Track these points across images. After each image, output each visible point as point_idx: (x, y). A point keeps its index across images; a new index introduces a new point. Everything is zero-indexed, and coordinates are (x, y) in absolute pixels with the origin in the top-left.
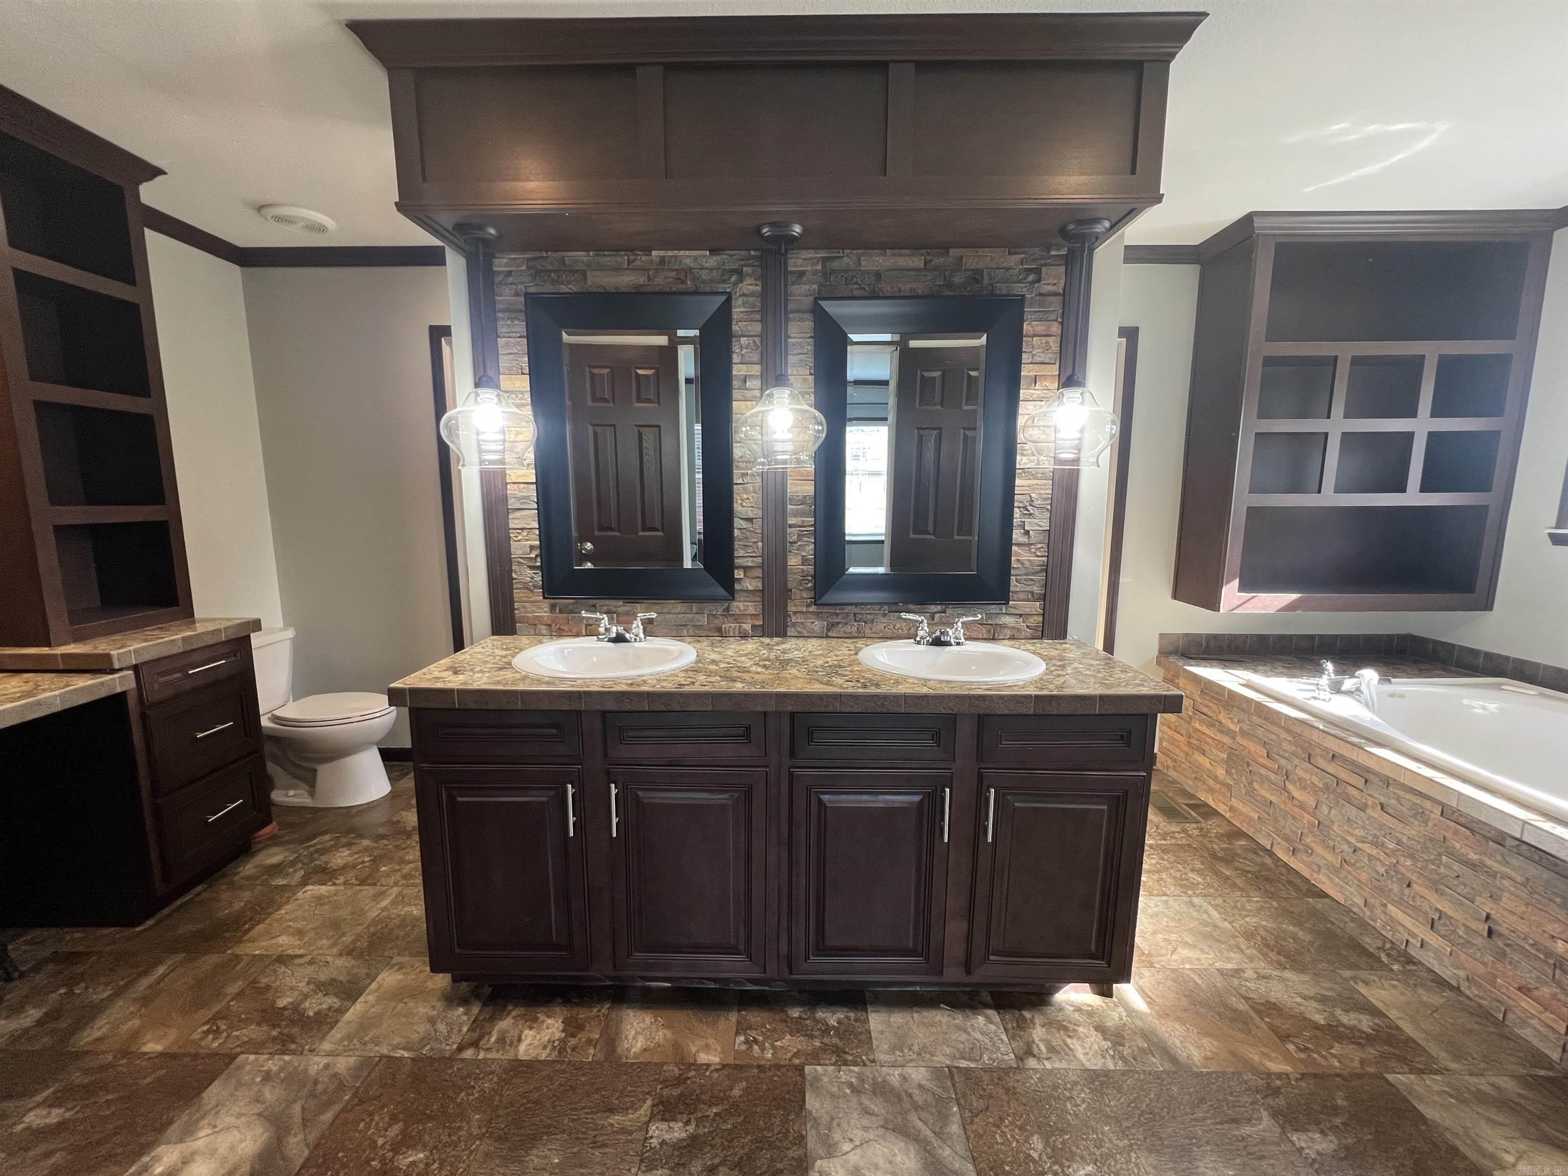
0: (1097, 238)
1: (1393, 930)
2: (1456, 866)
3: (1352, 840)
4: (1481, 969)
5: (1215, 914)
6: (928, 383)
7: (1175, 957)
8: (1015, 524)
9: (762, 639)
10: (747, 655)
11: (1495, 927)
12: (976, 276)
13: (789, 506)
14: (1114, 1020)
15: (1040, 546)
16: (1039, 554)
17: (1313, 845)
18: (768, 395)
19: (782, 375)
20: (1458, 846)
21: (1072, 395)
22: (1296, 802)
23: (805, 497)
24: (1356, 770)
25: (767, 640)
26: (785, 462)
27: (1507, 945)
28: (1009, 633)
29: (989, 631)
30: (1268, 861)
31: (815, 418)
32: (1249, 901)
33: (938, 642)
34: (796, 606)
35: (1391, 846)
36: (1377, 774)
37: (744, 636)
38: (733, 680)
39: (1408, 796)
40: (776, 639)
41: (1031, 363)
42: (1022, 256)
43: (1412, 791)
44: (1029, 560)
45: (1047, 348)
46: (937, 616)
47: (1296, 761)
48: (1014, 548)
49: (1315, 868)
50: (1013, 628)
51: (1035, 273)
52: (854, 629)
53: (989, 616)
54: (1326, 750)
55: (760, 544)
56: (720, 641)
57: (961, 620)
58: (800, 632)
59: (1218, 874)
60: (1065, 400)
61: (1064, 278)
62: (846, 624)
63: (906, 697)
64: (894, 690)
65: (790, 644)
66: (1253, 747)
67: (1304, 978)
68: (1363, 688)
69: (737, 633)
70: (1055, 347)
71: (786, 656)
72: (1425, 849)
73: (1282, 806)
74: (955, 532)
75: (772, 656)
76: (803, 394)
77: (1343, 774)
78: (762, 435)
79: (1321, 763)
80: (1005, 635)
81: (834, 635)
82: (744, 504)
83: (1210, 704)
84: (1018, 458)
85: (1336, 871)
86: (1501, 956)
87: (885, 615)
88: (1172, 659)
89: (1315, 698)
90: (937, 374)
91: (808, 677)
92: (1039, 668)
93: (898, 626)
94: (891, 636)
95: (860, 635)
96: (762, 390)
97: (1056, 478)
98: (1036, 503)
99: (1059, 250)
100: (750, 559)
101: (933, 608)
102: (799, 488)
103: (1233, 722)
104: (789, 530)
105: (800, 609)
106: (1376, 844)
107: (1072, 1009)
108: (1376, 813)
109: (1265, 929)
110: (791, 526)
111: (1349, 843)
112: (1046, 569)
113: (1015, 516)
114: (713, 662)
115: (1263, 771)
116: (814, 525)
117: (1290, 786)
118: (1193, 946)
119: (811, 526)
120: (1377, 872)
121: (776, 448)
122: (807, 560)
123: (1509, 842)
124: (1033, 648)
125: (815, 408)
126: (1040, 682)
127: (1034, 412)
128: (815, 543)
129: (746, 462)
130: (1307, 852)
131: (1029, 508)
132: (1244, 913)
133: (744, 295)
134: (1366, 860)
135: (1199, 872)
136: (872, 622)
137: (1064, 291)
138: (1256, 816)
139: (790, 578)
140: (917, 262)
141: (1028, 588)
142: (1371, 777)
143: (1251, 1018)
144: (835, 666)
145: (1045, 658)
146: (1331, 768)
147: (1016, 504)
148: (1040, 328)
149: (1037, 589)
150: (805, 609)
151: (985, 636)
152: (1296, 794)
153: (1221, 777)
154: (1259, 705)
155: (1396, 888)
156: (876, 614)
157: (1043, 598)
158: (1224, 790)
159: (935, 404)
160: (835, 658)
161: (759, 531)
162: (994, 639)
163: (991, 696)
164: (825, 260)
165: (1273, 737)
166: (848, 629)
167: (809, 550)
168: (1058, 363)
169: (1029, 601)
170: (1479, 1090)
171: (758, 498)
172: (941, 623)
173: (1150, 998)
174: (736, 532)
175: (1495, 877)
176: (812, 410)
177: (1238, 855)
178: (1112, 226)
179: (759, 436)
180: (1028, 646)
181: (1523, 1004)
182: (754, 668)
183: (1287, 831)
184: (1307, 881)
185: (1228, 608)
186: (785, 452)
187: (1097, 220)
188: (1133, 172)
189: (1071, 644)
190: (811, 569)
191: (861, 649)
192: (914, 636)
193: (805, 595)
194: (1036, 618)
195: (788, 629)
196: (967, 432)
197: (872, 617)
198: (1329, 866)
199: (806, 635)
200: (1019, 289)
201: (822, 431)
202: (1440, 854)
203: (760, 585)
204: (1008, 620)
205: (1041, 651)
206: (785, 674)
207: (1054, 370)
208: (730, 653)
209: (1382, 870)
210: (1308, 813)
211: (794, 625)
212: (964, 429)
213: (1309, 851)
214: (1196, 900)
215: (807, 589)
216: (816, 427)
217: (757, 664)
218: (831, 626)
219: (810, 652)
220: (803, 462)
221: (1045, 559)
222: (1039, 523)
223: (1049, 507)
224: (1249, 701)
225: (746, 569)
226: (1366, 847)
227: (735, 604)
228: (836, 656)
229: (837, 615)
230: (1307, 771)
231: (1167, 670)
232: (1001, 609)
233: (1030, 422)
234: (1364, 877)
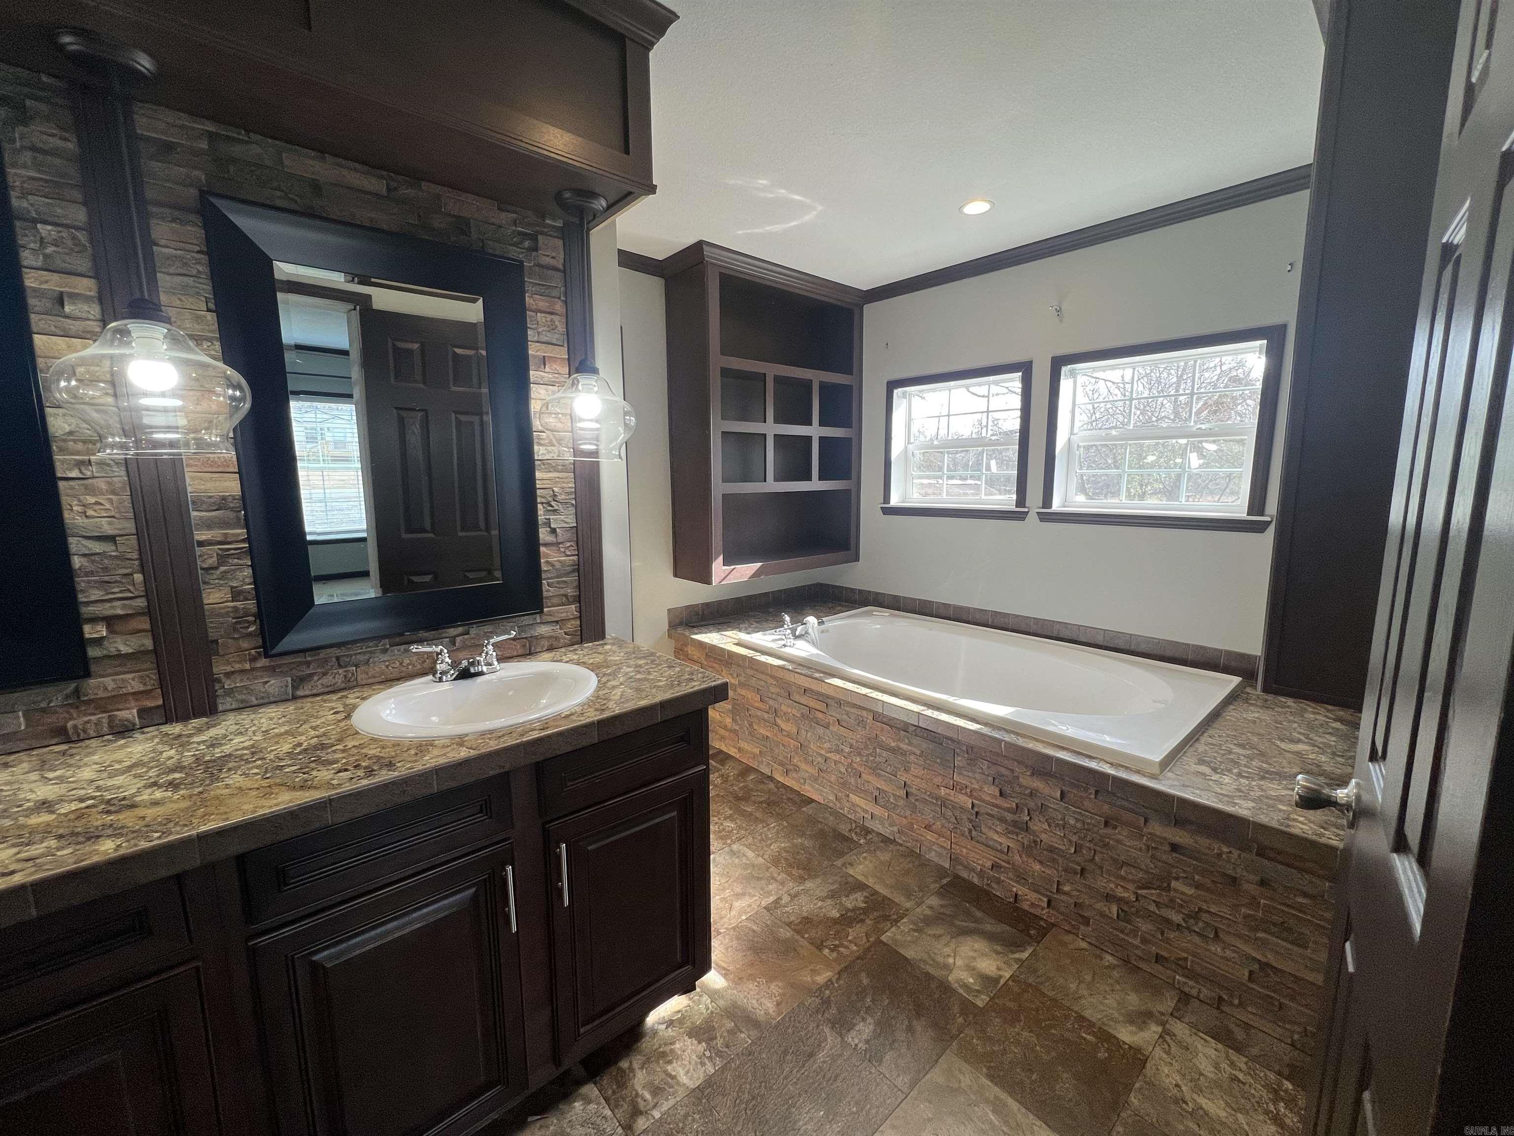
0: (595, 217)
1: (855, 812)
2: (884, 754)
3: (823, 752)
4: (905, 821)
5: (750, 854)
6: (402, 355)
7: (733, 913)
8: (540, 523)
9: (166, 728)
10: (130, 768)
11: (909, 790)
12: (462, 225)
13: (194, 514)
14: (702, 1013)
15: (569, 544)
16: (569, 553)
17: (799, 764)
18: (117, 331)
19: (143, 300)
20: (884, 738)
21: (584, 380)
22: (785, 733)
23: (224, 498)
24: (820, 698)
25: (176, 729)
26: (172, 444)
27: (917, 800)
28: (546, 644)
29: (524, 646)
30: (772, 786)
31: (228, 378)
32: (769, 830)
33: (465, 675)
34: (229, 663)
35: (847, 750)
36: (833, 698)
37: (123, 731)
38: (93, 837)
39: (853, 710)
40: (196, 722)
41: (538, 342)
42: (514, 215)
43: (855, 706)
44: (559, 561)
45: (553, 328)
46: (458, 639)
47: (781, 700)
48: (543, 549)
49: (802, 781)
50: (551, 637)
51: (530, 239)
52: (339, 680)
53: (522, 629)
54: (799, 687)
55: (138, 577)
56: (64, 753)
57: (492, 641)
58: (243, 701)
59: (743, 813)
60: (580, 387)
61: (562, 252)
62: (325, 674)
63: (438, 771)
64: (419, 767)
65: (227, 724)
66: (749, 695)
67: (819, 881)
68: (810, 631)
69: (105, 730)
70: (561, 328)
71: (218, 752)
72: (866, 747)
73: (775, 738)
74: (459, 528)
75: (188, 756)
76: (198, 340)
77: (813, 704)
78: (115, 395)
79: (796, 697)
80: (542, 647)
81: (307, 693)
82: (90, 513)
83: (715, 665)
84: (536, 448)
85: (816, 779)
86: (914, 809)
87: (385, 651)
88: (680, 630)
89: (785, 646)
90: (416, 346)
91: (265, 783)
92: (589, 683)
93: (407, 661)
94: (398, 676)
95: (349, 685)
96: (104, 323)
97: (577, 471)
98: (559, 498)
99: (554, 220)
100: (118, 603)
101: (452, 632)
102: (209, 485)
103: (733, 678)
104: (198, 551)
105: (238, 666)
106: (838, 751)
107: (664, 1026)
108: (835, 728)
109: (784, 849)
110: (201, 544)
111: (821, 755)
112: (577, 568)
113: (539, 513)
114: (45, 805)
115: (759, 713)
116: (248, 540)
117: (779, 721)
118: (743, 894)
119: (243, 541)
120: (841, 772)
121: (146, 421)
122: (241, 592)
123: (911, 729)
124: (576, 657)
125: (225, 363)
126: (597, 700)
127: (548, 398)
128: (252, 566)
129: (84, 442)
130: (796, 770)
131: (553, 503)
132: (769, 842)
133: (33, 149)
134: (833, 765)
135: (730, 818)
136: (367, 663)
137: (564, 266)
138: (757, 751)
139: (211, 622)
140: (374, 184)
141: (562, 592)
142: (829, 701)
143: (797, 941)
144: (315, 748)
145: (593, 668)
146: (803, 700)
147: (539, 500)
148: (543, 304)
149: (571, 591)
150: (247, 666)
151: (521, 652)
152: (783, 725)
153: (729, 725)
154: (751, 659)
155: (853, 781)
156: (371, 652)
157: (578, 599)
158: (732, 735)
159: (416, 382)
160: (313, 733)
161: (135, 555)
162: (530, 654)
163: (549, 737)
164: (212, 137)
165: (763, 683)
166: (328, 680)
167: (244, 578)
168: (566, 345)
169: (563, 605)
170: (925, 916)
171: (121, 502)
172: (465, 647)
173: (724, 969)
174: (77, 562)
175: (906, 755)
176: (220, 364)
177: (752, 790)
178: (609, 207)
179: (110, 400)
180: (571, 656)
181: (929, 837)
182: (145, 796)
183: (781, 758)
184: (798, 793)
185: (718, 581)
186: (169, 429)
187: (594, 195)
188: (627, 152)
189: (613, 644)
190: (251, 605)
191: (355, 707)
192: (432, 671)
193: (245, 644)
194: (573, 622)
195: (219, 701)
196: (458, 416)
197: (366, 657)
198: (811, 776)
199: (255, 702)
200: (514, 253)
201: (242, 399)
202: (875, 748)
203: (148, 643)
204: (543, 630)
205: (586, 659)
206: (218, 789)
207: (562, 353)
208: (87, 773)
209: (843, 770)
210: (792, 739)
211: (230, 692)
212: (456, 412)
213: (797, 769)
214: (735, 847)
215: (250, 634)
216: (230, 392)
217: (155, 784)
218: (300, 681)
219: (266, 732)
220: (210, 445)
221: (575, 558)
222: (565, 519)
223: (574, 502)
224: (744, 657)
225: (110, 621)
226: (832, 756)
227: (92, 682)
228: (314, 728)
229: (308, 664)
230: (789, 706)
231: (677, 640)
232: (535, 619)
233: (544, 408)
234: (833, 778)
